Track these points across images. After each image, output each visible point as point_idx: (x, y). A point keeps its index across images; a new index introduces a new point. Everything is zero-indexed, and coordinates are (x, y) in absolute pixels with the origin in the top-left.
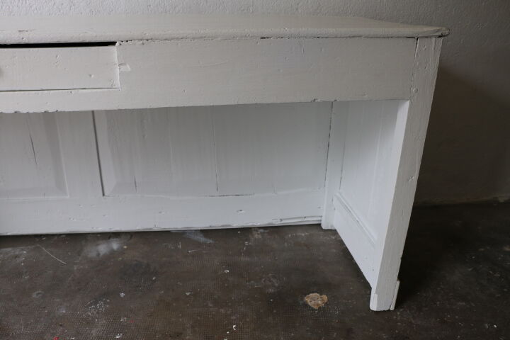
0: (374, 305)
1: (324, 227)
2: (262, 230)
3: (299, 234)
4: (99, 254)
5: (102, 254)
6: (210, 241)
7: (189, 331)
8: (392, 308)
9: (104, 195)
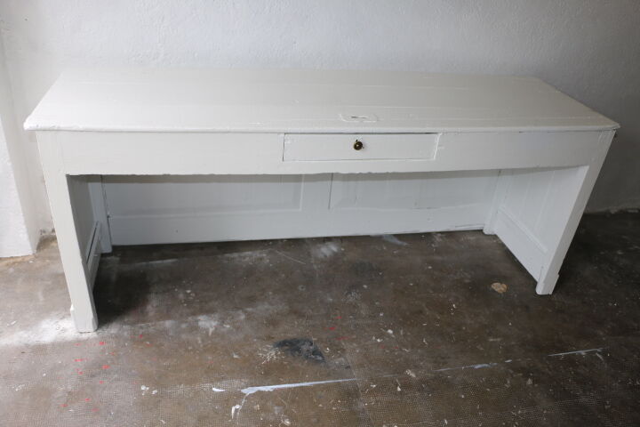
0: (540, 290)
1: (486, 232)
2: (439, 235)
3: (469, 238)
4: (326, 256)
5: (328, 255)
6: (405, 244)
7: (427, 309)
8: (551, 293)
9: (329, 207)
